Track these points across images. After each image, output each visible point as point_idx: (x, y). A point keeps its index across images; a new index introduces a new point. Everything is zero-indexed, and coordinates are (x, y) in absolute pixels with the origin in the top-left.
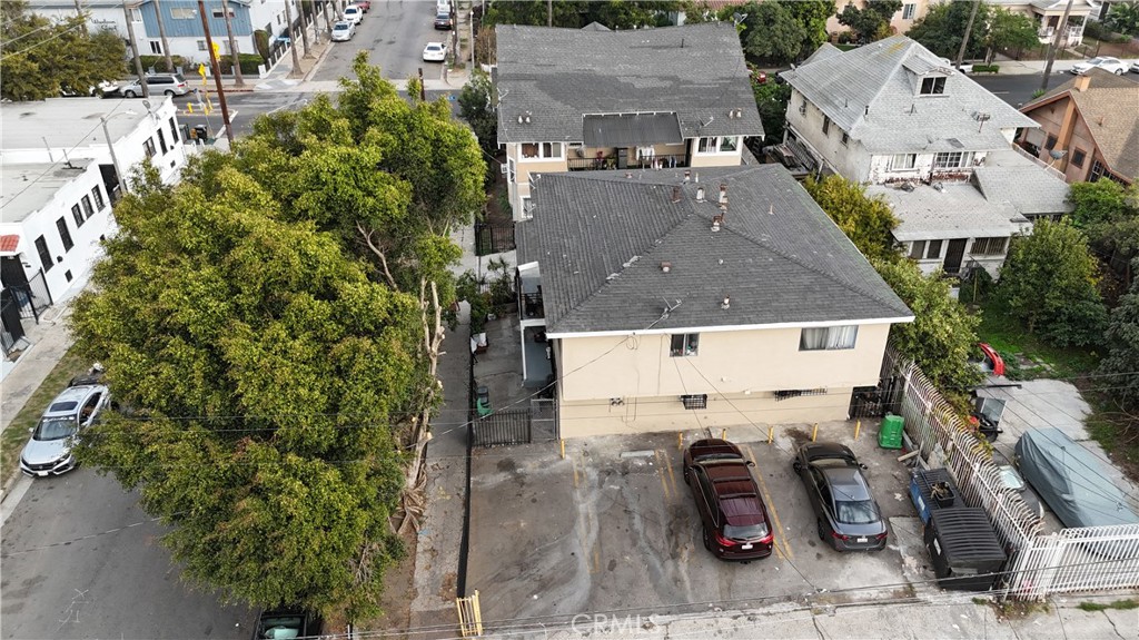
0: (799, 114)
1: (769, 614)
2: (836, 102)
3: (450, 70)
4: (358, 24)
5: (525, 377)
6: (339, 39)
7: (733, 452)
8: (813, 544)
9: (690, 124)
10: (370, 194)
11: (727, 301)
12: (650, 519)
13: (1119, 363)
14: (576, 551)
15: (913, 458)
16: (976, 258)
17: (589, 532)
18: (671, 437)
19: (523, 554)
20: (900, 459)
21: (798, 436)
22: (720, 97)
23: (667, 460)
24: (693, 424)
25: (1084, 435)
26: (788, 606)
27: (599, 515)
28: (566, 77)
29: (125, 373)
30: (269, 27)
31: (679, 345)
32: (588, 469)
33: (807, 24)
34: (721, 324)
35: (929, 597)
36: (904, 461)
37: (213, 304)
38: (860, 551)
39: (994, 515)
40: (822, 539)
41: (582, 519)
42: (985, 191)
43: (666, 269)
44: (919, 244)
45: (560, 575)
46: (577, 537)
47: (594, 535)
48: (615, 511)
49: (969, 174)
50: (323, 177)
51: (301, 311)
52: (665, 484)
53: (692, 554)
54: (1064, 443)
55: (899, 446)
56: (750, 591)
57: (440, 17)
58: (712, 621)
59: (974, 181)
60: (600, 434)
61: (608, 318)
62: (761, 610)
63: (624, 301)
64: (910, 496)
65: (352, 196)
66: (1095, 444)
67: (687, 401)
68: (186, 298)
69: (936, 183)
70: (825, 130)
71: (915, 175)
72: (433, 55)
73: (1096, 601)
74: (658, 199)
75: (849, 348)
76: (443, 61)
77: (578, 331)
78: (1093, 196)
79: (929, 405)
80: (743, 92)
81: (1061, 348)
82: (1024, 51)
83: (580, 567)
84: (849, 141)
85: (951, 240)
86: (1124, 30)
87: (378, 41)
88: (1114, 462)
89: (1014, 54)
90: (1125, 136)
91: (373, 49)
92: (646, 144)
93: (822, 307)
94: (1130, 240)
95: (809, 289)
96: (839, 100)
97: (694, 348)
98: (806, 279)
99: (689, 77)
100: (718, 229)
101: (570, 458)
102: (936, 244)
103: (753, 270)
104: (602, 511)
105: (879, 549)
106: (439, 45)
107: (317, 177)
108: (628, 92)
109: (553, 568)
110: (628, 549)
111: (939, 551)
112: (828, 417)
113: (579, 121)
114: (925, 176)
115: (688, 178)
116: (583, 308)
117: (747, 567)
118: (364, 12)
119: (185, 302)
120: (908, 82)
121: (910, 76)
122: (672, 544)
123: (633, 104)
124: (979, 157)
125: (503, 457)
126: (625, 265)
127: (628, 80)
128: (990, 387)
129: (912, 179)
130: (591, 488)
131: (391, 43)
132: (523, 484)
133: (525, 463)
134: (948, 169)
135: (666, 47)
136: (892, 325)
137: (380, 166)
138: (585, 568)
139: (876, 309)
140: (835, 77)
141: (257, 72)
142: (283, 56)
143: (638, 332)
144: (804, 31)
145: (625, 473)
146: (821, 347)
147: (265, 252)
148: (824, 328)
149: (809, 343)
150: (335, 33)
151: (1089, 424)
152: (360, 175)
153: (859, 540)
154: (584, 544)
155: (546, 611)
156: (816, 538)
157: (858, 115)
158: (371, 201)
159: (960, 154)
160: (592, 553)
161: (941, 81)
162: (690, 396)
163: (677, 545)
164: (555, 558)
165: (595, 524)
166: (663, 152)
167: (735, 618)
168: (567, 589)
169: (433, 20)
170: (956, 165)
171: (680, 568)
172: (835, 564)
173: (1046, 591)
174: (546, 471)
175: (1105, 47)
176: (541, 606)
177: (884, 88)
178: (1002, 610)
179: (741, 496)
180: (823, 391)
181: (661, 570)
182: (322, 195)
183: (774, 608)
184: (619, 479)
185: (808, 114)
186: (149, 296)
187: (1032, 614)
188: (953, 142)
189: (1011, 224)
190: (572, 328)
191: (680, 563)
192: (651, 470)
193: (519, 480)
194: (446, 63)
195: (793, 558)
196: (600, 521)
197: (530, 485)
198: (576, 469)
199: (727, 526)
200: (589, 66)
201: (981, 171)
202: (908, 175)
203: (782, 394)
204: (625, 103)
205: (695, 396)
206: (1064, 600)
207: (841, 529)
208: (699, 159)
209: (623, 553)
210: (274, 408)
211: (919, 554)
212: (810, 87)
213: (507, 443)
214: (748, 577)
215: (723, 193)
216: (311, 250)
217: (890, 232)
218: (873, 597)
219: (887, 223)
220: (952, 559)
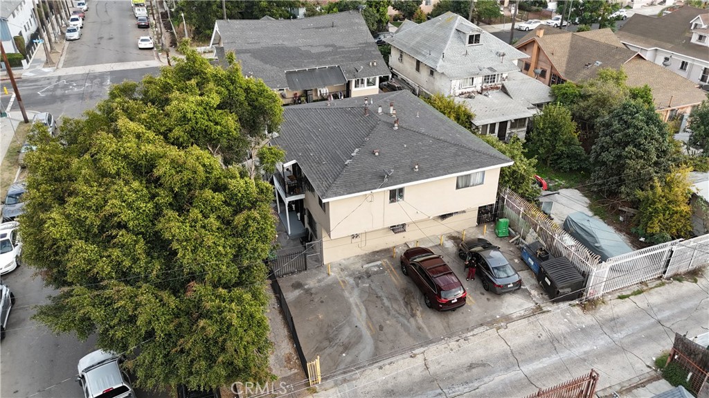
0: (398, 62)
1: (473, 335)
2: (423, 53)
3: (160, 54)
4: (81, 28)
5: (289, 233)
6: (72, 38)
7: (428, 252)
8: (483, 294)
9: (349, 72)
10: (217, 124)
11: (417, 167)
12: (392, 298)
13: (601, 174)
14: (358, 325)
15: (517, 240)
16: (513, 131)
17: (361, 313)
18: (387, 252)
19: (327, 333)
20: (511, 241)
21: (454, 239)
22: (361, 54)
23: (389, 264)
24: (398, 242)
25: (590, 214)
26: (481, 329)
27: (363, 302)
28: (268, 49)
29: (84, 259)
30: (20, 34)
31: (394, 196)
32: (347, 278)
33: (378, 11)
34: (417, 180)
35: (549, 309)
36: (513, 242)
37: (143, 205)
38: (508, 292)
39: (570, 259)
40: (487, 290)
41: (354, 306)
42: (511, 94)
43: (377, 154)
44: (485, 126)
45: (353, 340)
46: (355, 317)
47: (364, 313)
48: (371, 298)
49: (500, 86)
50: (189, 115)
51: (207, 201)
52: (393, 278)
53: (422, 313)
54: (588, 218)
55: (508, 235)
56: (460, 325)
57: (140, 20)
58: (446, 345)
59: (504, 90)
60: (346, 257)
61: (355, 186)
62: (469, 334)
63: (360, 175)
64: (522, 259)
65: (207, 126)
66: (597, 217)
67: (394, 229)
68: (123, 204)
69: (485, 93)
70: (418, 69)
71: (473, 89)
72: (146, 45)
73: (624, 294)
74: (354, 115)
75: (480, 184)
76: (153, 48)
77: (340, 195)
78: (564, 91)
79: (522, 209)
80: (374, 51)
81: (565, 172)
82: (492, 19)
83: (363, 333)
84: (435, 73)
85: (500, 123)
86: (537, 5)
87: (101, 38)
88: (608, 225)
89: (487, 21)
90: (565, 59)
91: (99, 44)
92: (324, 86)
93: (466, 163)
94: (589, 111)
95: (456, 155)
96: (425, 51)
97: (401, 196)
98: (453, 150)
99: (341, 44)
100: (397, 128)
101: (334, 274)
102: (493, 125)
103: (423, 148)
104: (364, 299)
105: (519, 289)
106: (148, 38)
107: (184, 117)
108: (308, 55)
109: (348, 337)
110: (386, 317)
111: (549, 283)
112: (466, 225)
113: (283, 76)
114: (479, 89)
115: (366, 102)
116: (338, 182)
117: (454, 313)
118: (83, 20)
119: (123, 206)
120: (461, 38)
121: (461, 35)
122: (410, 309)
123: (313, 63)
124: (504, 76)
125: (294, 281)
126: (352, 154)
127: (306, 49)
128: (545, 196)
129: (473, 92)
130: (353, 288)
131: (110, 39)
132: (311, 294)
133: (308, 282)
134: (490, 84)
135: (323, 27)
136: (502, 168)
137: (219, 107)
138: (366, 333)
139: (493, 161)
140: (418, 39)
141: (20, 65)
142: (35, 53)
143: (373, 191)
144: (377, 15)
145: (369, 276)
146: (467, 186)
147: (178, 167)
148: (467, 175)
149: (460, 185)
150: (68, 35)
151: (591, 208)
152: (210, 114)
153: (509, 286)
154: (361, 319)
155: (353, 361)
156: (483, 291)
157: (438, 59)
158: (219, 127)
159: (495, 75)
160: (367, 323)
161: (478, 36)
162: (395, 226)
163: (412, 309)
164: (347, 331)
165: (363, 308)
166: (334, 90)
167: (457, 341)
168: (360, 346)
169: (135, 22)
170: (494, 81)
171: (419, 321)
172: (498, 302)
173: (602, 293)
174: (322, 284)
175: (531, 15)
176: (349, 359)
177: (449, 42)
178: (584, 308)
179: (444, 274)
180: (464, 212)
181: (408, 324)
182: (188, 127)
183: (476, 331)
184: (367, 280)
185: (404, 61)
186: (94, 208)
187: (598, 306)
188: (491, 69)
189: (529, 110)
190: (336, 194)
191: (417, 318)
192: (383, 272)
193: (308, 292)
194: (155, 49)
195: (477, 303)
196: (365, 306)
197: (316, 294)
198: (340, 280)
199: (442, 292)
200: (280, 42)
201: (506, 83)
202: (470, 90)
203: (444, 217)
204: (308, 62)
205: (398, 226)
206: (610, 296)
207: (498, 282)
208: (356, 92)
209: (385, 320)
210: (204, 263)
211: (536, 288)
212: (405, 45)
213: (293, 273)
214: (455, 318)
215: (392, 108)
216: (207, 162)
217: (470, 122)
218: (522, 314)
219: (469, 117)
220: (559, 285)
